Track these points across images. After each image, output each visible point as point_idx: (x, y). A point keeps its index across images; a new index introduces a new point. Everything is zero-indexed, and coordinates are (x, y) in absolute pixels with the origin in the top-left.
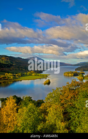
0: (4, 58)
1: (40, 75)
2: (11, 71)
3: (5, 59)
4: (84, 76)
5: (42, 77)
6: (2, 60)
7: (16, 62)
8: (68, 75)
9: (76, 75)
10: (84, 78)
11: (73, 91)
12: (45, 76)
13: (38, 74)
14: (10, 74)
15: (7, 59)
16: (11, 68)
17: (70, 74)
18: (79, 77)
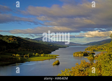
0: (11, 39)
1: (49, 56)
2: (18, 52)
3: (13, 39)
4: (95, 56)
5: (51, 58)
6: (9, 40)
7: (24, 43)
8: (77, 55)
9: (86, 55)
10: (94, 59)
11: (83, 72)
12: (54, 57)
13: (47, 55)
14: (17, 55)
15: (15, 39)
16: (19, 49)
17: (80, 55)
18: (90, 57)
